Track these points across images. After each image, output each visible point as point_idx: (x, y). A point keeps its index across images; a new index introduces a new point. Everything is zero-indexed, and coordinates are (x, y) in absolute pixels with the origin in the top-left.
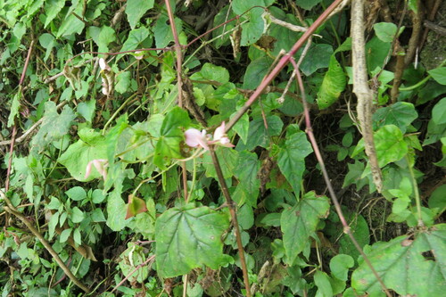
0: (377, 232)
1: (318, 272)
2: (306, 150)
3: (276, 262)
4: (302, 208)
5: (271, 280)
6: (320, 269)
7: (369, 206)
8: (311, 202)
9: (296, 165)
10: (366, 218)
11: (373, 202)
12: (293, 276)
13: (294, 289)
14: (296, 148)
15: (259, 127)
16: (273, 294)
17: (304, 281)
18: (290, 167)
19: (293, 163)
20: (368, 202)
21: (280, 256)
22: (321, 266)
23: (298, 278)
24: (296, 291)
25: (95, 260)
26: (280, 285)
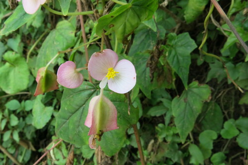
0: (228, 114)
1: (191, 144)
2: (191, 46)
3: (160, 140)
4: (189, 96)
5: (157, 153)
6: (192, 143)
7: (221, 96)
8: (195, 90)
9: (184, 59)
10: (219, 104)
11: (224, 92)
12: (172, 150)
13: (174, 158)
14: (182, 46)
15: (146, 36)
16: (159, 162)
17: (180, 152)
18: (178, 62)
19: (181, 58)
20: (220, 92)
21: (163, 136)
22: (192, 140)
23: (176, 151)
24: (175, 160)
25: (34, 149)
26: (163, 157)
